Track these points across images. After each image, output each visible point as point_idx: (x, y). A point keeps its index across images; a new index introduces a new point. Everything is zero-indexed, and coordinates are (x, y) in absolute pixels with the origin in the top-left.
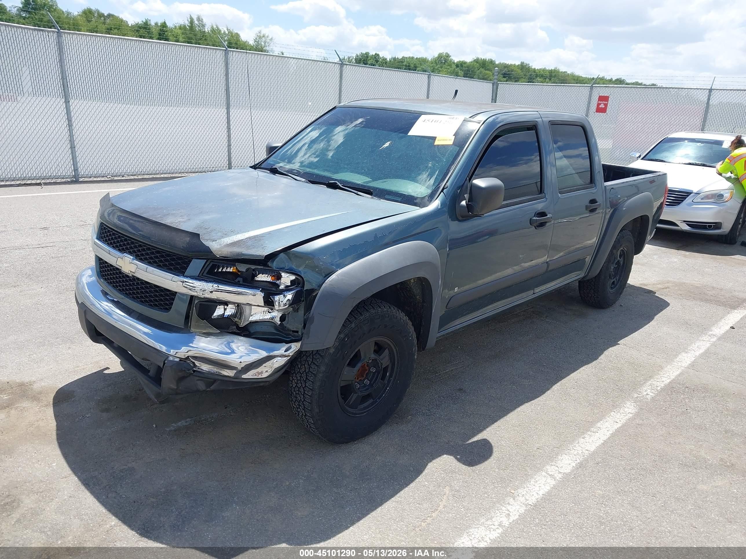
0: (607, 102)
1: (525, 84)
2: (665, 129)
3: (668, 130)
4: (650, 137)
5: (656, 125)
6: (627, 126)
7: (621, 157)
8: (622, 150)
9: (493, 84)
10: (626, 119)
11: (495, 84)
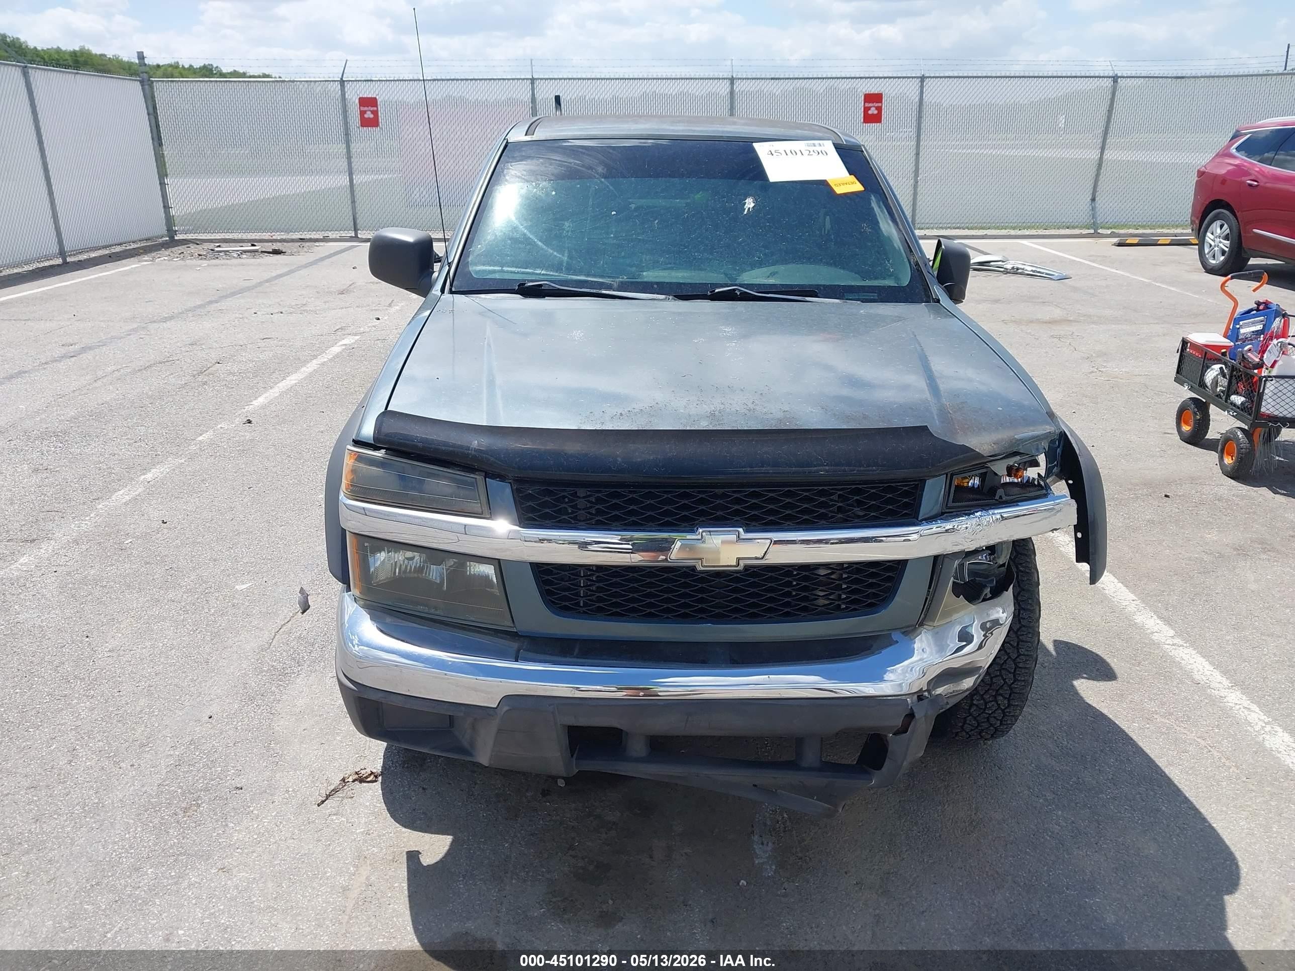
0: (375, 109)
1: (216, 81)
2: (481, 148)
3: (485, 148)
4: (461, 162)
5: (466, 142)
6: (421, 147)
7: (423, 200)
8: (422, 189)
9: (142, 82)
10: (415, 136)
11: (145, 83)
